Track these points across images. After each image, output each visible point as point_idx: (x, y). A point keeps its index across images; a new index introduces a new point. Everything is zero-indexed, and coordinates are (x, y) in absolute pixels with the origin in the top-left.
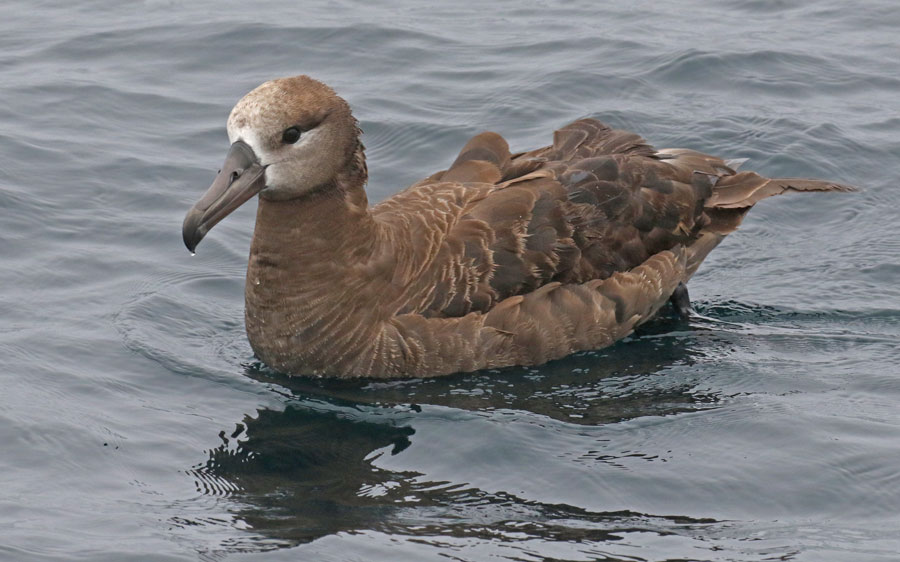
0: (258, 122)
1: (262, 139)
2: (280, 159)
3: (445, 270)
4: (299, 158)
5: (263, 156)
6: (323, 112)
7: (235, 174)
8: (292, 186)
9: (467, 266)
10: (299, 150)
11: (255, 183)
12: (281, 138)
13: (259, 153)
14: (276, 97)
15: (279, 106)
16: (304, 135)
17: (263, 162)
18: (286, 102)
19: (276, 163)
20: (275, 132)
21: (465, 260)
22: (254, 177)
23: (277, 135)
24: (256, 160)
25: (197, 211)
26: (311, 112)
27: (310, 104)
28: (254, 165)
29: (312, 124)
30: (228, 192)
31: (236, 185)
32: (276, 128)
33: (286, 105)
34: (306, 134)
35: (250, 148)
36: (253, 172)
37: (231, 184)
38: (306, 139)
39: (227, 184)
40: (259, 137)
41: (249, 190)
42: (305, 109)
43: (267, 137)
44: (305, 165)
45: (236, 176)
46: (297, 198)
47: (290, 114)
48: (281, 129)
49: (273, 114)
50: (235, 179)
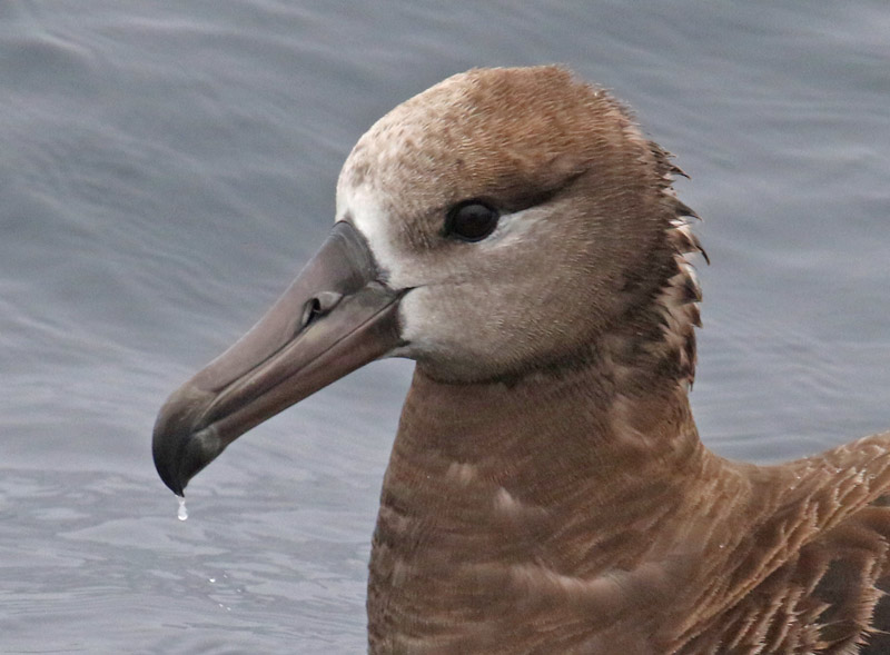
0: (390, 178)
1: (392, 220)
2: (444, 274)
3: (751, 620)
4: (496, 277)
5: (396, 267)
6: (566, 166)
7: (316, 303)
8: (476, 345)
9: (802, 620)
10: (494, 257)
11: (370, 331)
12: (440, 224)
13: (384, 255)
14: (451, 118)
15: (449, 141)
16: (506, 221)
17: (396, 281)
18: (468, 133)
19: (430, 285)
20: (426, 207)
21: (805, 607)
22: (369, 316)
23: (429, 216)
24: (375, 273)
25: (196, 392)
26: (529, 165)
27: (533, 143)
28: (371, 285)
29: (530, 195)
30: (290, 350)
31: (318, 331)
32: (432, 197)
33: (466, 141)
34: (516, 217)
35: (364, 241)
36: (366, 303)
37: (301, 329)
38: (514, 230)
39: (291, 328)
40: (386, 215)
41: (352, 347)
42: (513, 155)
43: (404, 217)
44: (510, 297)
45: (316, 311)
46: (496, 379)
47: (471, 166)
48: (440, 200)
49: (429, 162)
50: (313, 318)
